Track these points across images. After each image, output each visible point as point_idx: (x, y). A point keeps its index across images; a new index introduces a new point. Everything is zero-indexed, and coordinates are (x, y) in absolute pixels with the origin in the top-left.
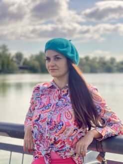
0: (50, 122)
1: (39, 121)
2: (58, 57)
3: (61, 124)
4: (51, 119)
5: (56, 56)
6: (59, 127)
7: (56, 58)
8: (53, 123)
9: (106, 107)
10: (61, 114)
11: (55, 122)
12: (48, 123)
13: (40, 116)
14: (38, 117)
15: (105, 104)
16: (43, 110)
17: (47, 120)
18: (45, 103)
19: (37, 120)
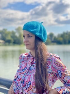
0: (23, 81)
1: (16, 80)
2: (30, 35)
3: (30, 83)
4: (24, 79)
5: (28, 34)
6: (29, 86)
7: (29, 36)
8: (25, 82)
9: (66, 71)
10: (31, 76)
11: (26, 81)
12: (22, 82)
13: (18, 76)
14: (17, 77)
15: (65, 69)
16: (20, 72)
17: (21, 80)
18: (23, 67)
19: (16, 79)
